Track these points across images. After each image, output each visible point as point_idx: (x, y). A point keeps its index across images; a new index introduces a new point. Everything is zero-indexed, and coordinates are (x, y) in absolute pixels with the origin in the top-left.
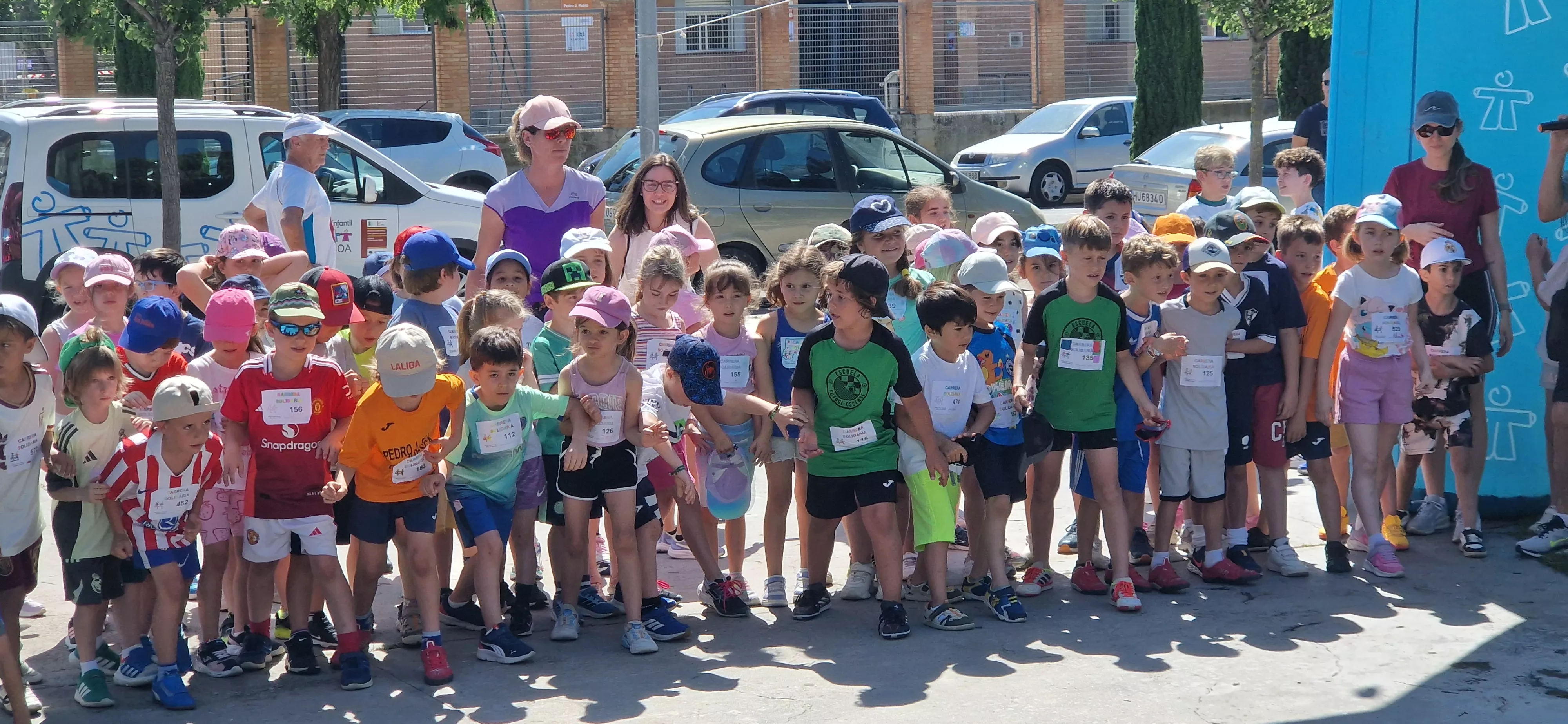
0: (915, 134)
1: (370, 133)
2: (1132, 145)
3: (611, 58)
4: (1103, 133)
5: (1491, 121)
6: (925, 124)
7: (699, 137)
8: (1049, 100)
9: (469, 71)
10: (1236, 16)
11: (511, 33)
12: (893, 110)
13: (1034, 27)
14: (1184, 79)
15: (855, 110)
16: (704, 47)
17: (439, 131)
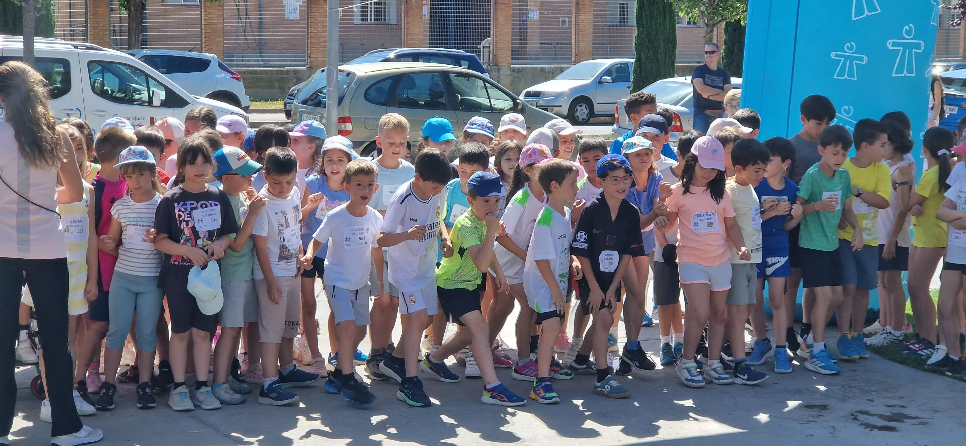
0: (499, 78)
1: (159, 64)
2: (631, 89)
3: (312, 24)
4: (614, 81)
5: (841, 74)
6: (505, 71)
7: (364, 74)
8: (582, 59)
9: (223, 28)
10: (696, 10)
11: (251, 6)
12: (486, 63)
13: (574, 14)
14: (665, 49)
15: (462, 62)
16: (371, 20)
17: (202, 65)
